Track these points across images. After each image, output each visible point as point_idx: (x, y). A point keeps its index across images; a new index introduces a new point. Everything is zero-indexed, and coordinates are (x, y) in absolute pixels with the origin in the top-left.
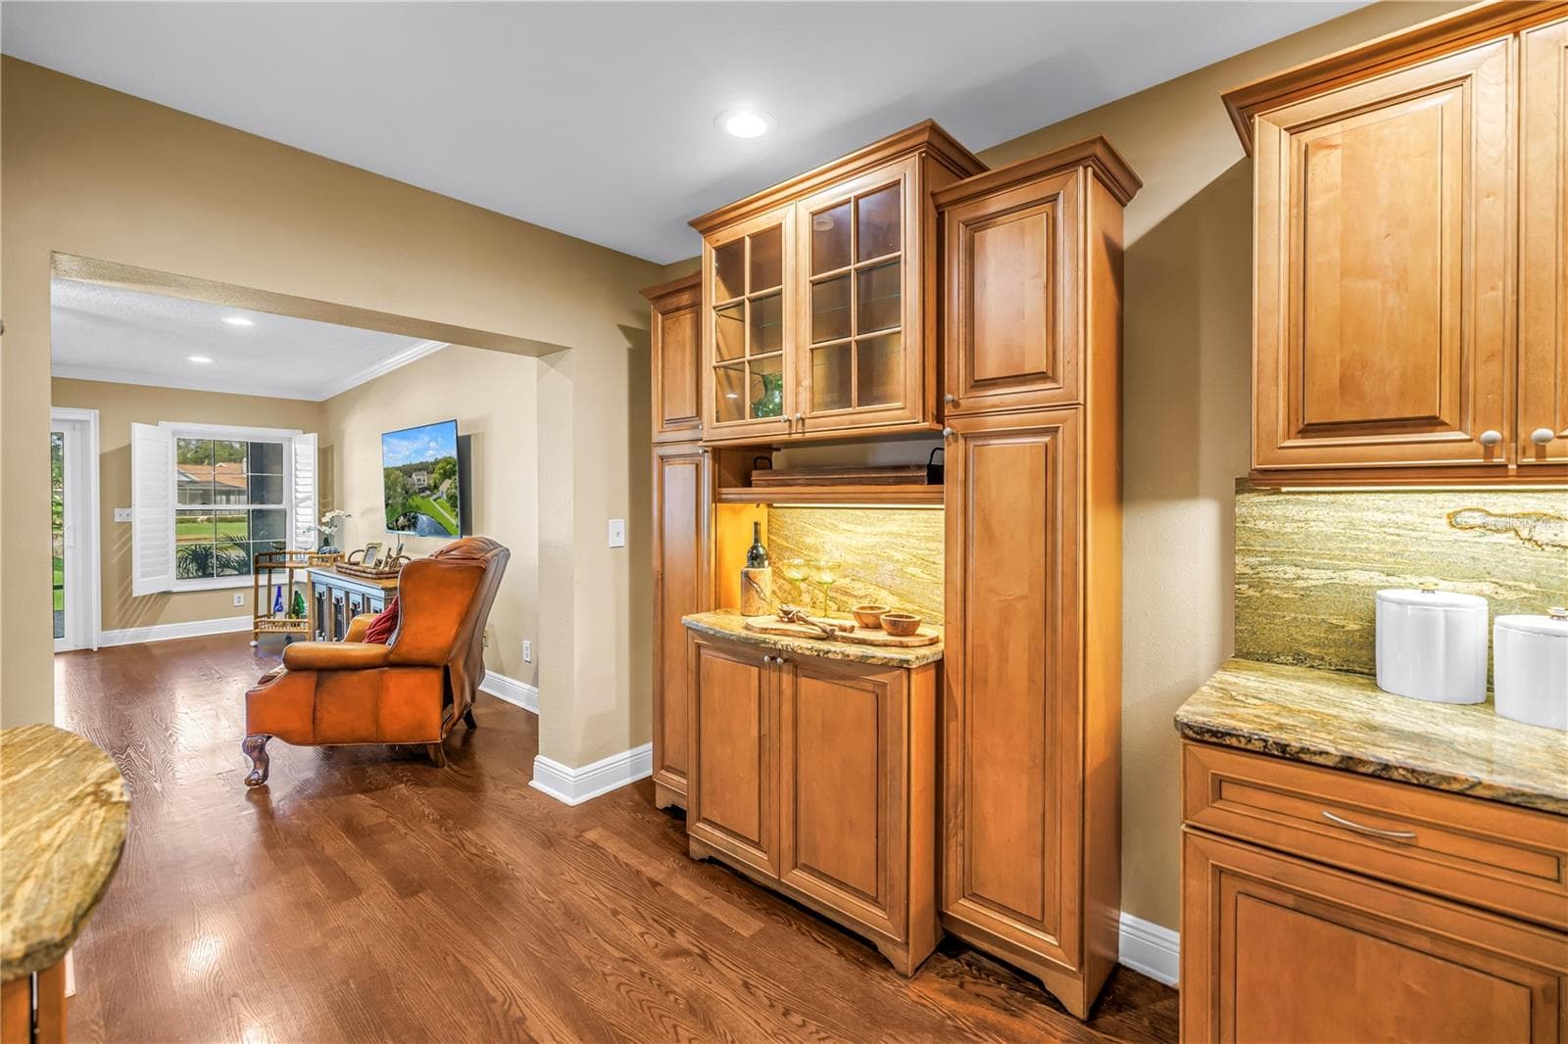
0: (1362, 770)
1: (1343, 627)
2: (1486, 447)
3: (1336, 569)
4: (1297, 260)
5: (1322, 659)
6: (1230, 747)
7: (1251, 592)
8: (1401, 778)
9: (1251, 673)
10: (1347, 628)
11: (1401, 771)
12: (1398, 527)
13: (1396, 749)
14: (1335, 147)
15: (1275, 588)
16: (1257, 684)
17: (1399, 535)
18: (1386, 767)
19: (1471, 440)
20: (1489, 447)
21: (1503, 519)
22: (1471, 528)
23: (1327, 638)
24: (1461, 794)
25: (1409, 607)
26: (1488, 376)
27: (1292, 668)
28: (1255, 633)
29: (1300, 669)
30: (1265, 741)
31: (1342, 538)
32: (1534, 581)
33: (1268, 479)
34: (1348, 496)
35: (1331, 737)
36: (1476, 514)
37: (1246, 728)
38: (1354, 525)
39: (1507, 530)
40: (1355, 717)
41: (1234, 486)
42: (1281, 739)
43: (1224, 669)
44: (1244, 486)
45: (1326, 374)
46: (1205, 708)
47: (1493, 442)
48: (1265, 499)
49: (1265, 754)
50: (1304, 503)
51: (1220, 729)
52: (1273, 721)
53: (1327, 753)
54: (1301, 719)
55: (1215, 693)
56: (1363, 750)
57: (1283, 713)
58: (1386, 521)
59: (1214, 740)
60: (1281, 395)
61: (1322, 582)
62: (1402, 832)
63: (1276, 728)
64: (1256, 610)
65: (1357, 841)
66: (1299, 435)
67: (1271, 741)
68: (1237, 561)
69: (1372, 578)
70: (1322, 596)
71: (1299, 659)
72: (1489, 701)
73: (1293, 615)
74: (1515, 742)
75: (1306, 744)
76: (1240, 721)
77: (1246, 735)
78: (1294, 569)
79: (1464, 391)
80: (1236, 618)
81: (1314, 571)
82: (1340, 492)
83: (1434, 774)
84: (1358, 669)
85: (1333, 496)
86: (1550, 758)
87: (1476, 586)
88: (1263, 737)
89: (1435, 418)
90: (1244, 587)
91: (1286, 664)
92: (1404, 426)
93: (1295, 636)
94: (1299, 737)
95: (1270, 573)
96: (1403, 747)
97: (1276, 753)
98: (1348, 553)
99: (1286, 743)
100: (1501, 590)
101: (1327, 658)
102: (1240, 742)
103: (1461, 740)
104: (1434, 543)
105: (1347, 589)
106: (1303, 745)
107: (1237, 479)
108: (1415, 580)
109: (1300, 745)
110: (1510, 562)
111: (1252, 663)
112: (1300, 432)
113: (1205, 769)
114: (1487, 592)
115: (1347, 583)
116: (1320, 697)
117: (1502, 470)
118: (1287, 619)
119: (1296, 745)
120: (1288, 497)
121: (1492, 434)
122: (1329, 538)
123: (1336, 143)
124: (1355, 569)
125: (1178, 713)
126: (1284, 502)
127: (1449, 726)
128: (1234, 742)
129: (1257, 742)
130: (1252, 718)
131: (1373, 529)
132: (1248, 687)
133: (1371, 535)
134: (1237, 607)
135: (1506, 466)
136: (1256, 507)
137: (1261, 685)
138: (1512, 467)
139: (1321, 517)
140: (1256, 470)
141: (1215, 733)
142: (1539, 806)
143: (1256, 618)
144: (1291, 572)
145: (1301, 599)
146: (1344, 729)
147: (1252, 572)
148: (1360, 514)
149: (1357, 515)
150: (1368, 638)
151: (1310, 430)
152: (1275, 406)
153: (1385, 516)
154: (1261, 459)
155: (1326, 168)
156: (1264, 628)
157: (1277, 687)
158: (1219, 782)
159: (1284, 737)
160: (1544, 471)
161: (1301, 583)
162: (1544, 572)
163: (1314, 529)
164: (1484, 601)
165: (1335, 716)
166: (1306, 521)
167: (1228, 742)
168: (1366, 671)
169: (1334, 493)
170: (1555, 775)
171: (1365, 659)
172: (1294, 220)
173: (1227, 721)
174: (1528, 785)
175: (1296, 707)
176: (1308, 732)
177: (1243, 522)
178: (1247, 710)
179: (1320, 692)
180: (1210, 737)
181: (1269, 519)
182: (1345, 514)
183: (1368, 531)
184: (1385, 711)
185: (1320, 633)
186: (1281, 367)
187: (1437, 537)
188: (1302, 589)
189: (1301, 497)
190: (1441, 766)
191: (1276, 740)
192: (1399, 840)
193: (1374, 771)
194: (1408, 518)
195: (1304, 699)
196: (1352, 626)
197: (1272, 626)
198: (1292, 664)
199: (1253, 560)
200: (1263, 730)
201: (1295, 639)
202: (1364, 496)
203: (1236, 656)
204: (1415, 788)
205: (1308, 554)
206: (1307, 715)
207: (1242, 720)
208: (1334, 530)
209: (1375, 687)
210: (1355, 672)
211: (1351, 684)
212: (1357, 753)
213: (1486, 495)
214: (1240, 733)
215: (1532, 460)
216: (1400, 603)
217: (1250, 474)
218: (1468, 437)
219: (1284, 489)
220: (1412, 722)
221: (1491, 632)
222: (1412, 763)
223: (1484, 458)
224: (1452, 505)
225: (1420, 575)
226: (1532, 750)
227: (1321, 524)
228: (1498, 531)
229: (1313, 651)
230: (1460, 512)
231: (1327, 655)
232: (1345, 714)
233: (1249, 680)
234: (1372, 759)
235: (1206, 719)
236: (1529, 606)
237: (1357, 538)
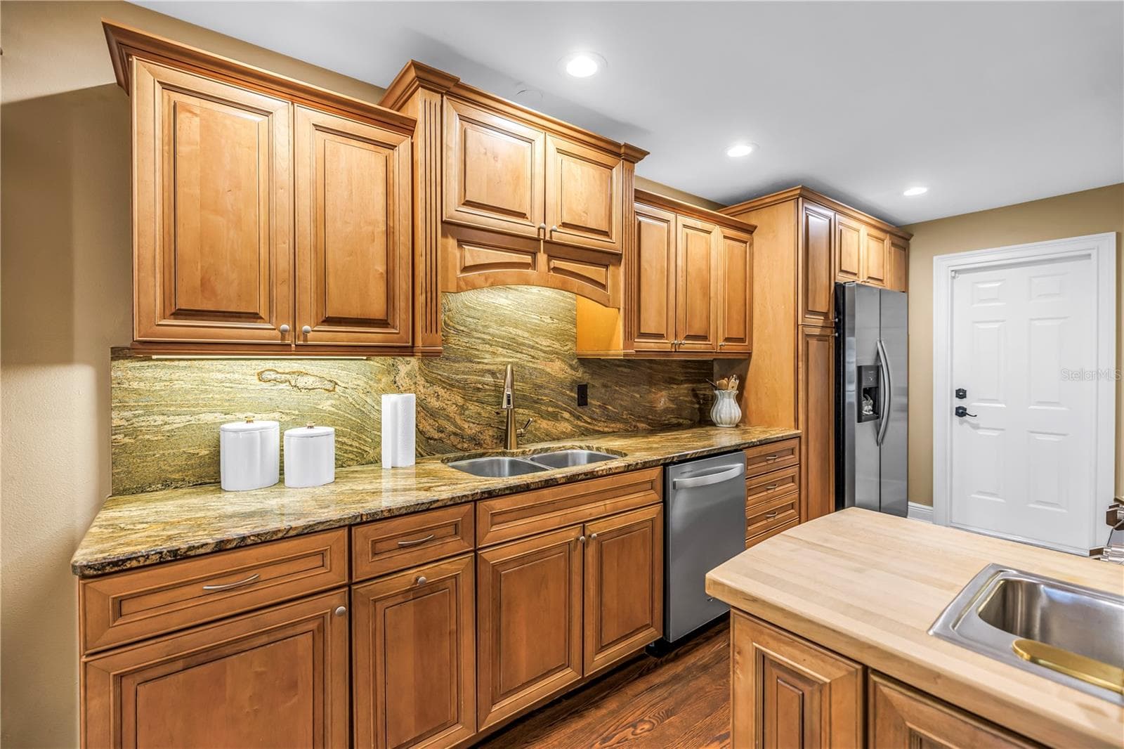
0: (229, 546)
1: (198, 454)
2: (282, 334)
3: (193, 414)
4: (169, 186)
5: (184, 480)
6: (131, 569)
7: (127, 440)
8: (252, 542)
9: (131, 505)
10: (200, 455)
11: (252, 538)
12: (231, 383)
13: (247, 525)
14: (196, 115)
15: (147, 434)
16: (139, 512)
17: (231, 388)
18: (244, 538)
19: (274, 329)
20: (283, 332)
21: (284, 375)
22: (269, 381)
23: (186, 464)
24: (282, 538)
25: (240, 433)
26: (282, 292)
27: (162, 492)
28: (130, 472)
29: (167, 492)
30: (161, 553)
31: (196, 392)
32: (298, 409)
33: (144, 349)
34: (200, 362)
35: (206, 532)
36: (272, 373)
37: (142, 549)
38: (204, 382)
39: (286, 382)
40: (216, 514)
41: (110, 353)
42: (173, 547)
43: (106, 508)
44: (118, 353)
45: (190, 276)
46: (101, 546)
47: (286, 331)
48: (138, 364)
49: (162, 563)
50: (169, 367)
51: (121, 558)
52: (162, 535)
53: (207, 544)
54: (182, 527)
55: (105, 530)
56: (229, 533)
57: (167, 527)
58: (224, 379)
59: (116, 569)
60: (158, 284)
61: (182, 425)
62: (251, 576)
63: (166, 540)
64: (131, 453)
65: (225, 596)
66: (172, 316)
67: (165, 551)
68: (113, 416)
69: (216, 417)
70: (183, 435)
71: (167, 484)
72: (281, 481)
73: (161, 452)
74: (298, 500)
75: (192, 543)
76: (136, 545)
77: (144, 554)
78: (162, 417)
79: (271, 300)
80: (113, 463)
81: (177, 417)
82: (195, 360)
83: (269, 532)
84: (208, 481)
85: (189, 362)
86: (314, 503)
87: (272, 415)
88: (158, 551)
89: (257, 314)
90: (119, 437)
91: (157, 491)
92: (240, 317)
93: (163, 468)
94: (186, 540)
95: (141, 423)
96: (250, 522)
97: (170, 558)
98: (200, 402)
99: (177, 548)
100: (283, 416)
101: (187, 479)
102: (139, 561)
103: (276, 507)
104: (251, 391)
105: (200, 427)
106: (190, 545)
107: (112, 348)
108: (242, 416)
109: (187, 546)
110: (287, 399)
111: (127, 497)
112: (172, 314)
113: (106, 596)
114: (277, 418)
115: (200, 422)
116: (189, 507)
117: (288, 347)
118: (157, 456)
119: (184, 546)
120: (156, 363)
121: (285, 326)
122: (187, 392)
123: (196, 112)
124: (205, 412)
125: (75, 559)
126: (154, 367)
127: (268, 502)
128: (134, 563)
129: (154, 557)
130: (144, 539)
131: (216, 384)
132: (132, 517)
133: (215, 389)
134: (114, 454)
135: (290, 345)
136: (130, 373)
137: (142, 512)
138: (293, 346)
139: (181, 378)
140: (136, 341)
141: (115, 564)
142: (316, 530)
143: (131, 460)
144: (160, 419)
145: (167, 439)
146: (212, 524)
147: (127, 424)
148: (208, 375)
149: (206, 375)
150: (215, 458)
151: (180, 314)
152: (153, 292)
153: (223, 375)
154: (142, 333)
155: (190, 127)
156: (138, 467)
157: (155, 509)
158: (119, 602)
159: (175, 544)
160: (307, 349)
161: (167, 427)
162: (301, 404)
163: (177, 386)
164: (278, 423)
165: (204, 517)
166: (171, 380)
167: (129, 566)
168: (213, 481)
169: (190, 360)
170: (320, 511)
171: (212, 473)
172: (166, 154)
173: (127, 549)
174: (311, 520)
175: (176, 520)
176: (190, 534)
177: (119, 384)
178: (138, 535)
179: (188, 503)
180: (111, 568)
181: (141, 380)
182: (198, 375)
183: (213, 386)
184: (232, 503)
185: (181, 461)
186: (157, 261)
187: (252, 387)
188: (168, 431)
189: (166, 363)
190: (273, 525)
191: (169, 549)
192: (249, 583)
193: (237, 544)
194: (236, 376)
195: (179, 512)
196: (204, 452)
197: (145, 464)
198: (161, 490)
199: (128, 414)
200: (157, 545)
201: (163, 470)
202: (210, 362)
203: (113, 495)
204: (260, 545)
205: (172, 405)
206: (185, 523)
207: (139, 543)
208: (190, 386)
209: (220, 490)
210: (206, 483)
211: (206, 492)
212: (225, 537)
213: (276, 362)
214: (139, 554)
215: (301, 343)
216: (236, 432)
217: (132, 344)
218: (273, 327)
219: (154, 357)
220: (248, 505)
221: (281, 441)
222: (258, 530)
223: (281, 340)
224: (260, 367)
225: (243, 412)
226: (306, 501)
227: (182, 382)
228: (281, 382)
229: (176, 476)
230: (264, 372)
231: (187, 476)
232: (209, 514)
233: (130, 511)
234: (235, 537)
235: (105, 555)
236: (296, 423)
237: (206, 391)
